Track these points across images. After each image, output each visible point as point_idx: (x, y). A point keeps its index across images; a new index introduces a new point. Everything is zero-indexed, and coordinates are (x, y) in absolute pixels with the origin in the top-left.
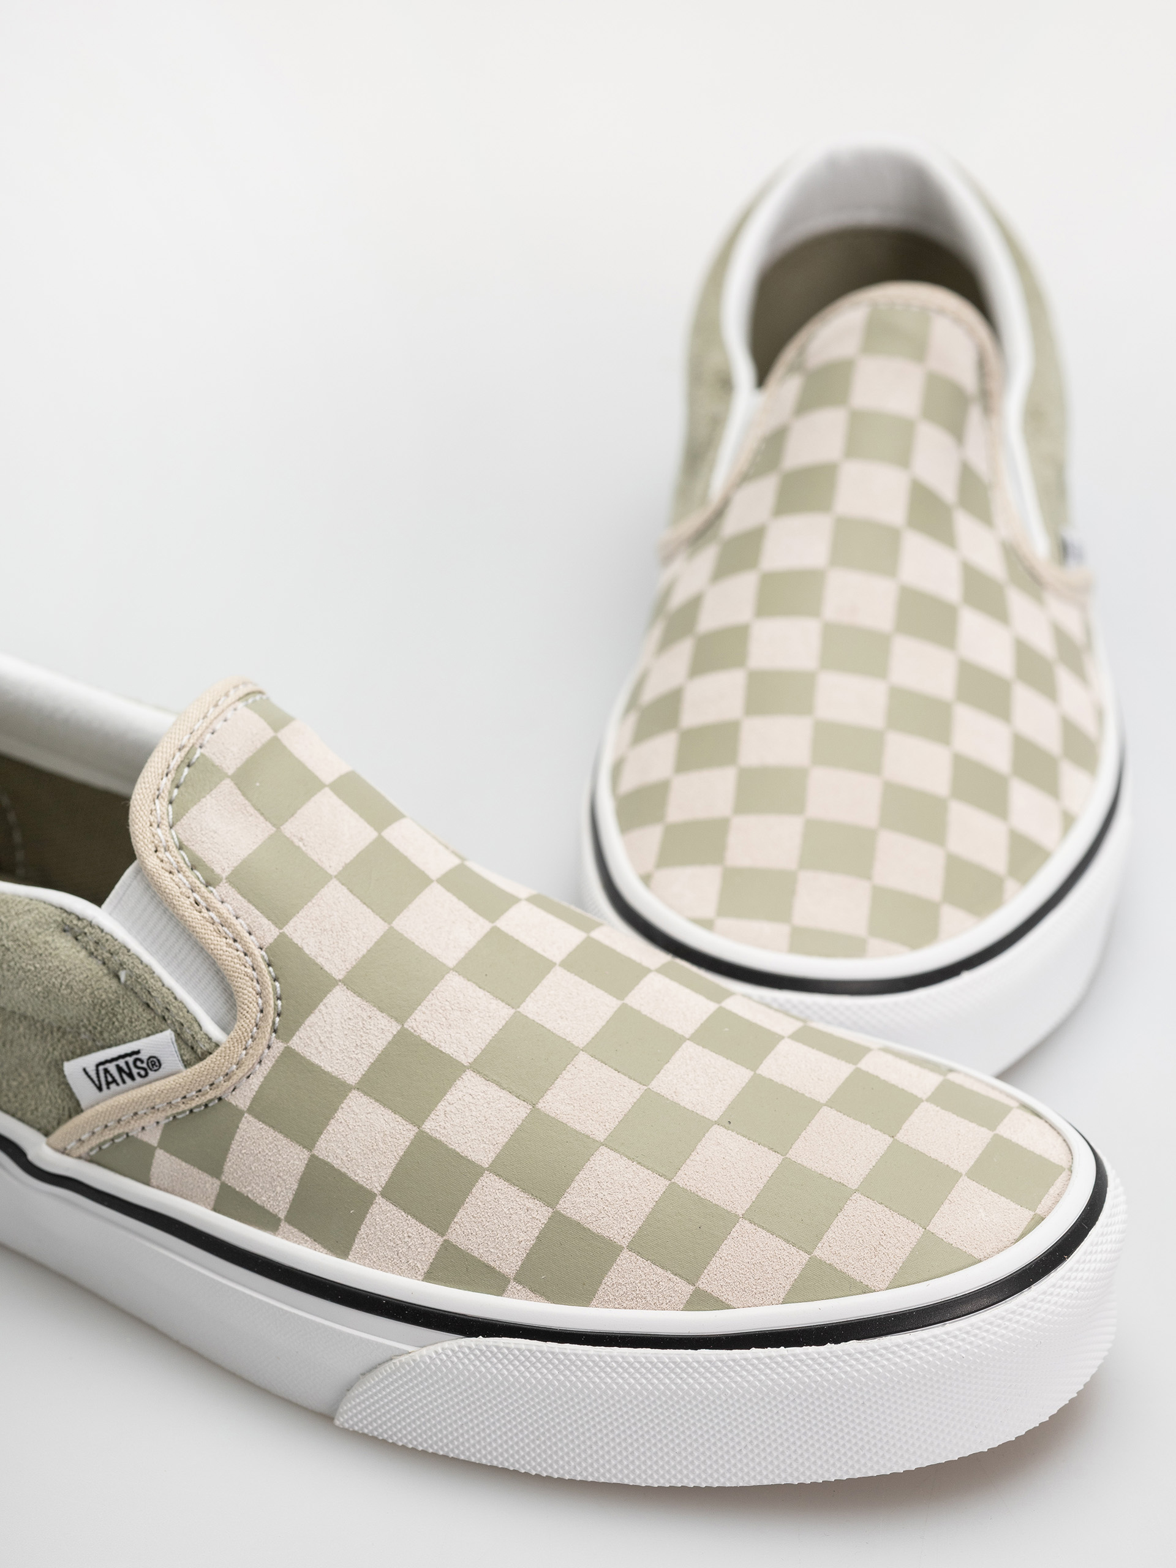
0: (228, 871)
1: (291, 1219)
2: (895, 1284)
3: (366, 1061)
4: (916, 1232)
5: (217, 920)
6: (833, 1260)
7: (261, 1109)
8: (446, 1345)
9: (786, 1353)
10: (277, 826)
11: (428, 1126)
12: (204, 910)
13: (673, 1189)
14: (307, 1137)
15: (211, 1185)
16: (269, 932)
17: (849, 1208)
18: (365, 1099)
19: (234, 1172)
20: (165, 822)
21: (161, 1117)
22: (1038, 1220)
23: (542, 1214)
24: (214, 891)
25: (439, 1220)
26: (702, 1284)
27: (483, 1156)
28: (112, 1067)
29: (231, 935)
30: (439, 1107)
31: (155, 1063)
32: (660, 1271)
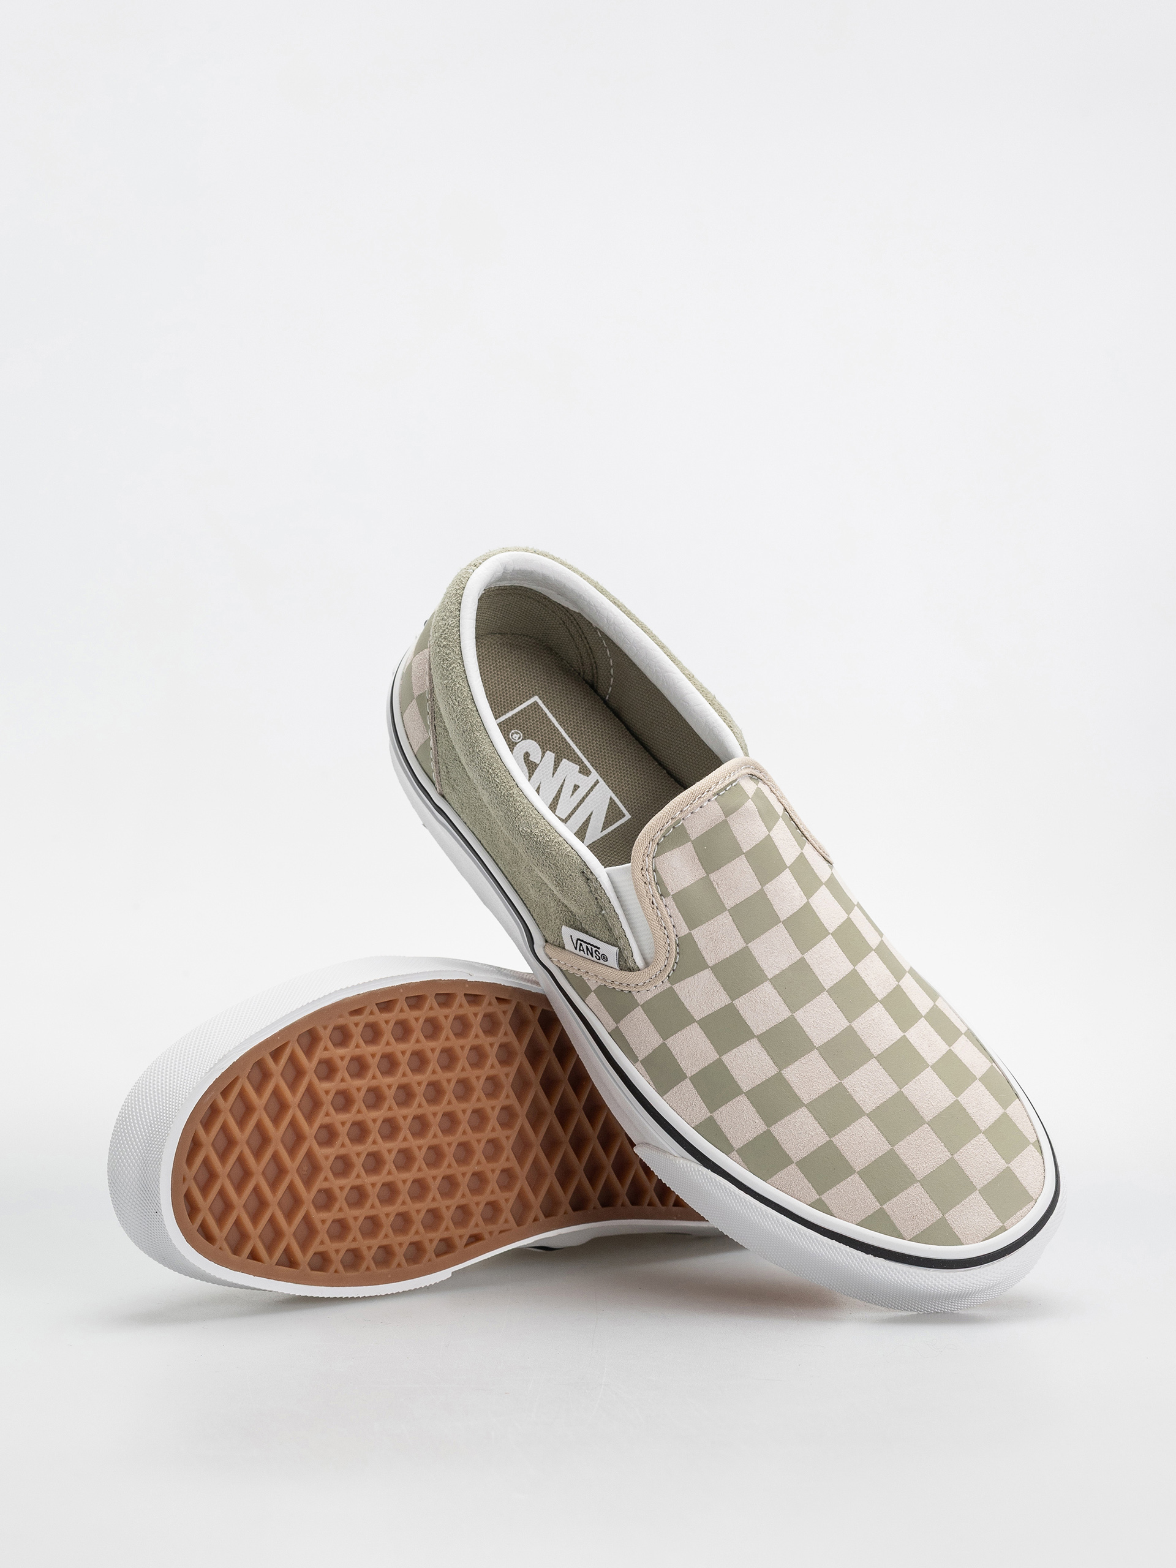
0: (674, 892)
1: (643, 1062)
2: (915, 1239)
3: (707, 1012)
4: (938, 1215)
5: (660, 915)
6: (890, 1213)
7: (648, 1007)
8: (693, 1164)
9: (848, 1250)
10: (708, 874)
11: (724, 1058)
12: (655, 908)
13: (830, 1144)
14: (666, 1033)
15: (612, 1025)
16: (684, 930)
17: (911, 1190)
18: (699, 1030)
19: (623, 1025)
20: (651, 868)
21: (600, 983)
22: (1003, 1229)
23: (762, 1127)
24: (664, 900)
25: (713, 1106)
26: (824, 1197)
27: (746, 1086)
28: (584, 945)
29: (664, 925)
30: (733, 1051)
31: (605, 958)
32: (806, 1181)
